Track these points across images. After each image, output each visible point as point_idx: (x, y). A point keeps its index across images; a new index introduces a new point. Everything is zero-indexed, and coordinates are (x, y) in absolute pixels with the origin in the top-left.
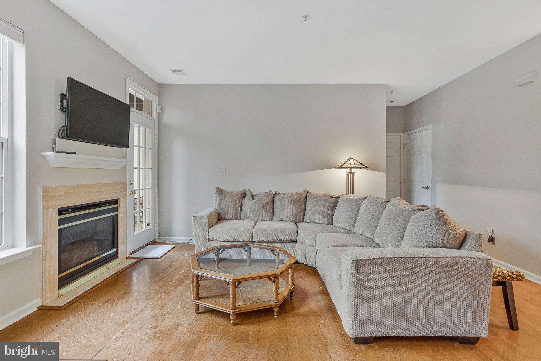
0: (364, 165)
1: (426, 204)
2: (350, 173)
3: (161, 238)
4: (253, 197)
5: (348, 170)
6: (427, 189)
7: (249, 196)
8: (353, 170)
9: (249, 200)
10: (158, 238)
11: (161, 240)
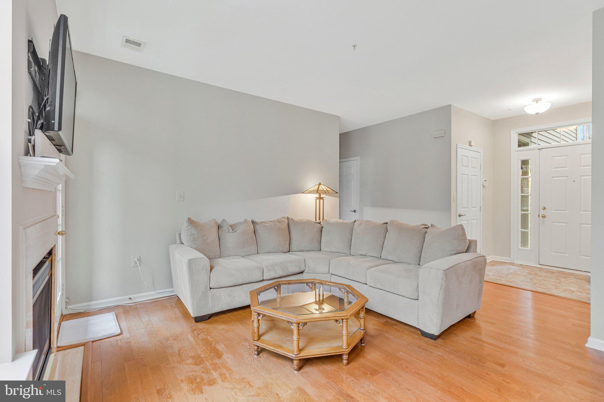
0: (334, 191)
1: (426, 224)
2: (320, 198)
3: (69, 307)
4: (233, 227)
5: (317, 196)
6: (355, 212)
7: (225, 227)
8: (322, 196)
9: (229, 232)
10: (66, 308)
11: (74, 311)
